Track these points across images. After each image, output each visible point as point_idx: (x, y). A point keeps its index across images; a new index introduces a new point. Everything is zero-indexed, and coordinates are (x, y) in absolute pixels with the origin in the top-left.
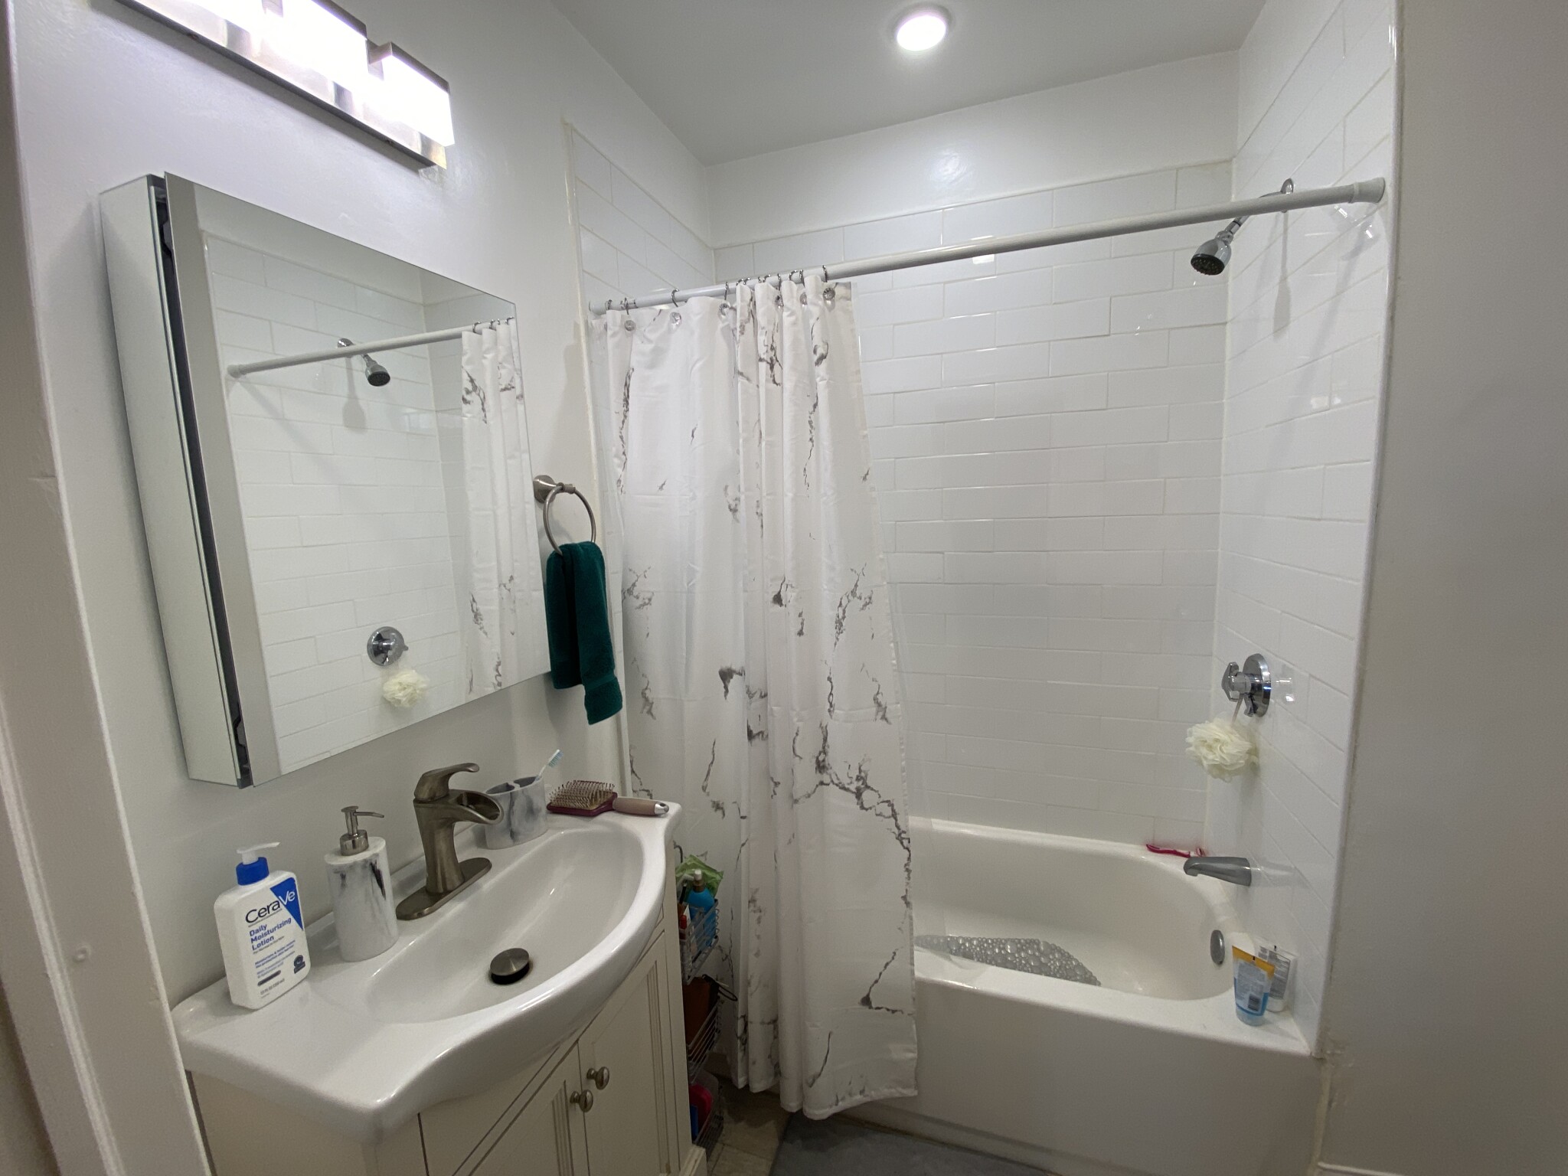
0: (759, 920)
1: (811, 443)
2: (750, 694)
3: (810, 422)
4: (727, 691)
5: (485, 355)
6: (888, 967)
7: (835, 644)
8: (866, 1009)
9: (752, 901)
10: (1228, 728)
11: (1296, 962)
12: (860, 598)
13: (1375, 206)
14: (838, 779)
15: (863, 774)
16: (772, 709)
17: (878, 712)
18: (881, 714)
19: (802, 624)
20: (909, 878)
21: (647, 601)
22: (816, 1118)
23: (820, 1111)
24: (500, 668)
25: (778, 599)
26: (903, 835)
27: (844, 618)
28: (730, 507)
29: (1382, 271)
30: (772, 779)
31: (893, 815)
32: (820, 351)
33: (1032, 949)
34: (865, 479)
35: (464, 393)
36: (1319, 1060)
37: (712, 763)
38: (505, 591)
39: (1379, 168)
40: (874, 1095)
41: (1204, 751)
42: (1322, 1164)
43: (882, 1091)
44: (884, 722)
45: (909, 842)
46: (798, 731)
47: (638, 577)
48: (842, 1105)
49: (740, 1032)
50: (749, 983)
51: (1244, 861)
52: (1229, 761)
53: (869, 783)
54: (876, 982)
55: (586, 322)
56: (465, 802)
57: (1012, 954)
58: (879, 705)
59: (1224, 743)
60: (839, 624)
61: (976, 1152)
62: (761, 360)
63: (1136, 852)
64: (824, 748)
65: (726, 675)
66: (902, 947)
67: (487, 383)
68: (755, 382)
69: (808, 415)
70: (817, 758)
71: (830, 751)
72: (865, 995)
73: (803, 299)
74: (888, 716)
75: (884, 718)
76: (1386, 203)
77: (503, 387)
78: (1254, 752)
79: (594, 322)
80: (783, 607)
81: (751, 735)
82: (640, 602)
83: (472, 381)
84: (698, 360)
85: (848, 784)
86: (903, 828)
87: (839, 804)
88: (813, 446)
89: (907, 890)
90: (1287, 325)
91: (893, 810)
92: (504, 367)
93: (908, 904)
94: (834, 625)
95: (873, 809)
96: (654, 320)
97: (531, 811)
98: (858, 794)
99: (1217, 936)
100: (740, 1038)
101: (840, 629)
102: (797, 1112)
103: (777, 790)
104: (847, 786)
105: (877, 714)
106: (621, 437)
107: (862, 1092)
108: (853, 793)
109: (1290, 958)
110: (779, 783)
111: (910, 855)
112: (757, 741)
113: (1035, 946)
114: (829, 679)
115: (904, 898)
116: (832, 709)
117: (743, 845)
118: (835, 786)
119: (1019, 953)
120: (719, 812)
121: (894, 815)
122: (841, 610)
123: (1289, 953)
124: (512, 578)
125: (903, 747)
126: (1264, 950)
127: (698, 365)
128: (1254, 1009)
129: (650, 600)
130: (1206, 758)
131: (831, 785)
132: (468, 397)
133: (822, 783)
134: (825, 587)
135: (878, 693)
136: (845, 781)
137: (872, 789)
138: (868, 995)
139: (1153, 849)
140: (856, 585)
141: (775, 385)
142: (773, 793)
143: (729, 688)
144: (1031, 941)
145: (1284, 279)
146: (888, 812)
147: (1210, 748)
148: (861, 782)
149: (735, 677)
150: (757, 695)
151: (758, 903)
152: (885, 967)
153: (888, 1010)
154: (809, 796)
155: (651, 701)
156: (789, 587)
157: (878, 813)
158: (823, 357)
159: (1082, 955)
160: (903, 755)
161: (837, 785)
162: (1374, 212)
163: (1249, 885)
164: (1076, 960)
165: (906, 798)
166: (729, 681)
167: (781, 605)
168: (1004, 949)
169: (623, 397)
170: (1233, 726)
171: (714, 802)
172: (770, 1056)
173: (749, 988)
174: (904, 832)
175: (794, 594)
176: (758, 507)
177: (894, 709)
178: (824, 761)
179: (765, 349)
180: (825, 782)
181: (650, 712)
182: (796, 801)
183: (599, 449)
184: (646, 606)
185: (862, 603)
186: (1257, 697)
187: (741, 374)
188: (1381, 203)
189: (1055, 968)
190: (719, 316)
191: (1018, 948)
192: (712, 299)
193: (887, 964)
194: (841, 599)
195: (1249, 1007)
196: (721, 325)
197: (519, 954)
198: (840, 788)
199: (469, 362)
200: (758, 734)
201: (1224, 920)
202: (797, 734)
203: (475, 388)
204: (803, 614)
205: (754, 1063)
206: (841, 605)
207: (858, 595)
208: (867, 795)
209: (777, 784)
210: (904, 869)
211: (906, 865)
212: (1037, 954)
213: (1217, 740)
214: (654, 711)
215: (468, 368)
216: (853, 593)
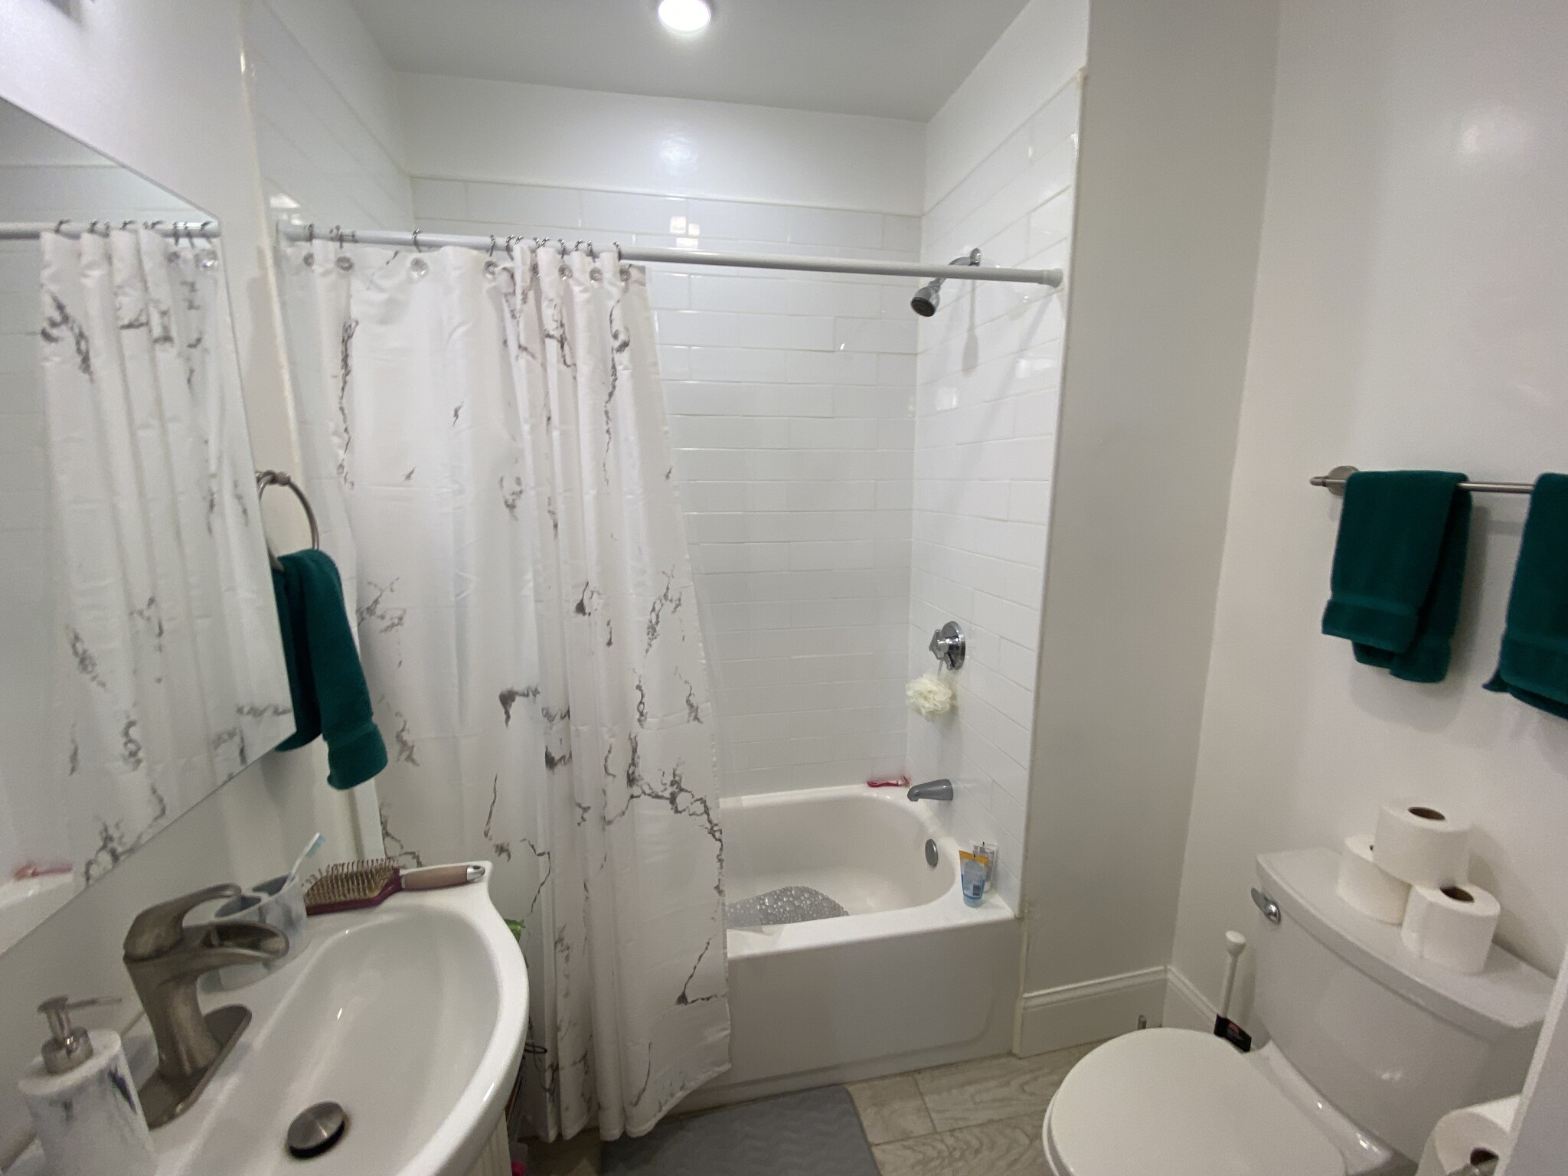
0: (567, 959)
1: (607, 436)
2: (548, 716)
3: (606, 413)
4: (508, 717)
5: (90, 272)
6: (702, 959)
7: (647, 651)
8: (682, 1007)
9: (559, 941)
10: (936, 681)
11: (997, 851)
12: (671, 601)
13: (1053, 290)
14: (651, 789)
15: (677, 778)
16: (577, 730)
17: (690, 713)
18: (693, 714)
19: (611, 633)
20: (722, 867)
21: (396, 621)
22: (642, 1134)
23: (644, 1124)
24: (132, 732)
25: (581, 608)
26: (715, 828)
27: (657, 623)
28: (506, 502)
29: (1058, 341)
30: (580, 806)
31: (705, 811)
32: (622, 337)
33: (787, 896)
34: (667, 477)
35: (46, 325)
36: (1020, 919)
37: (494, 802)
38: (140, 623)
39: (1058, 261)
40: (693, 1085)
41: (922, 701)
42: (1026, 995)
43: (699, 1078)
44: (696, 722)
45: (721, 833)
46: (611, 748)
47: (382, 591)
48: (666, 1109)
49: (548, 1084)
50: (557, 1029)
51: (947, 782)
52: (940, 706)
53: (683, 786)
54: (691, 976)
55: (276, 251)
56: (215, 941)
57: (771, 906)
58: (691, 706)
59: (935, 693)
60: (652, 630)
61: (784, 1094)
62: (549, 336)
63: (860, 790)
64: (633, 759)
65: (507, 699)
66: (716, 935)
67: (91, 313)
68: (540, 360)
69: (604, 404)
70: (628, 772)
71: (641, 763)
72: (680, 994)
73: (595, 275)
74: (700, 715)
75: (696, 718)
76: (1063, 289)
77: (126, 322)
78: (953, 697)
79: (288, 250)
80: (587, 616)
81: (550, 762)
82: (387, 623)
83: (60, 307)
84: (460, 325)
85: (662, 791)
86: (715, 821)
87: (652, 815)
88: (610, 438)
89: (719, 880)
90: (974, 367)
91: (706, 807)
92: (125, 294)
93: (720, 892)
94: (646, 631)
95: (687, 810)
96: (388, 263)
97: (290, 922)
98: (673, 799)
99: (930, 844)
100: (549, 1090)
101: (653, 635)
102: (621, 1137)
103: (586, 816)
104: (660, 794)
105: (690, 716)
106: (342, 409)
107: (682, 1088)
108: (667, 799)
109: (994, 849)
110: (589, 808)
111: (722, 846)
112: (559, 768)
113: (789, 893)
114: (639, 687)
115: (717, 888)
116: (643, 718)
117: (542, 884)
118: (647, 797)
119: (777, 903)
120: (504, 855)
121: (707, 811)
122: (654, 615)
123: (992, 845)
124: (152, 601)
125: (713, 743)
126: (976, 847)
127: (461, 330)
128: (975, 894)
129: (401, 619)
130: (923, 707)
131: (643, 796)
132: (54, 332)
133: (632, 797)
134: (631, 591)
135: (690, 695)
136: (658, 789)
137: (686, 791)
138: (684, 993)
139: (872, 785)
140: (668, 588)
141: (565, 367)
142: (580, 820)
143: (511, 713)
144: (784, 889)
145: (972, 328)
146: (702, 809)
147: (926, 698)
148: (675, 787)
149: (518, 699)
150: (558, 717)
151: (565, 942)
152: (699, 960)
153: (703, 999)
154: (623, 813)
155: (410, 744)
156: (595, 595)
157: (691, 812)
158: (625, 345)
159: (828, 888)
160: (714, 751)
161: (649, 795)
162: (1053, 293)
163: (951, 799)
164: (822, 895)
165: (717, 792)
166: (511, 706)
167: (584, 614)
168: (764, 904)
169: (340, 357)
170: (938, 680)
171: (497, 846)
172: (583, 1095)
173: (559, 1034)
174: (716, 825)
175: (601, 602)
176: (549, 504)
177: (705, 708)
178: (633, 773)
179: (555, 325)
180: (635, 795)
181: (410, 758)
182: (610, 822)
183: (302, 422)
184: (395, 628)
185: (673, 605)
186: (955, 655)
187: (525, 349)
188: (1059, 288)
189: (807, 907)
190: (484, 275)
191: (775, 899)
192: (475, 252)
193: (701, 956)
194: (654, 603)
195: (974, 894)
196: (487, 286)
197: (325, 1110)
198: (653, 797)
199: (55, 278)
200: (560, 760)
201: (933, 830)
202: (609, 752)
203: (66, 319)
204: (611, 623)
205: (567, 1109)
206: (653, 610)
207: (669, 598)
208: (682, 800)
209: (586, 810)
210: (717, 860)
211: (718, 856)
212: (791, 899)
213: (930, 692)
214: (415, 756)
215: (54, 288)
216: (665, 596)
